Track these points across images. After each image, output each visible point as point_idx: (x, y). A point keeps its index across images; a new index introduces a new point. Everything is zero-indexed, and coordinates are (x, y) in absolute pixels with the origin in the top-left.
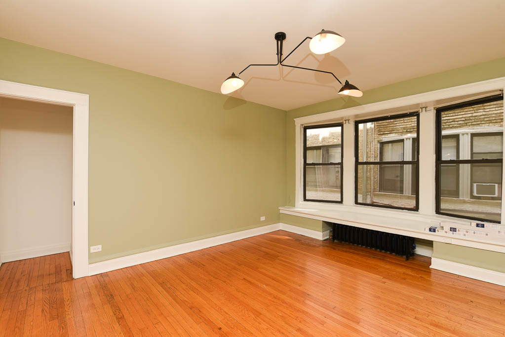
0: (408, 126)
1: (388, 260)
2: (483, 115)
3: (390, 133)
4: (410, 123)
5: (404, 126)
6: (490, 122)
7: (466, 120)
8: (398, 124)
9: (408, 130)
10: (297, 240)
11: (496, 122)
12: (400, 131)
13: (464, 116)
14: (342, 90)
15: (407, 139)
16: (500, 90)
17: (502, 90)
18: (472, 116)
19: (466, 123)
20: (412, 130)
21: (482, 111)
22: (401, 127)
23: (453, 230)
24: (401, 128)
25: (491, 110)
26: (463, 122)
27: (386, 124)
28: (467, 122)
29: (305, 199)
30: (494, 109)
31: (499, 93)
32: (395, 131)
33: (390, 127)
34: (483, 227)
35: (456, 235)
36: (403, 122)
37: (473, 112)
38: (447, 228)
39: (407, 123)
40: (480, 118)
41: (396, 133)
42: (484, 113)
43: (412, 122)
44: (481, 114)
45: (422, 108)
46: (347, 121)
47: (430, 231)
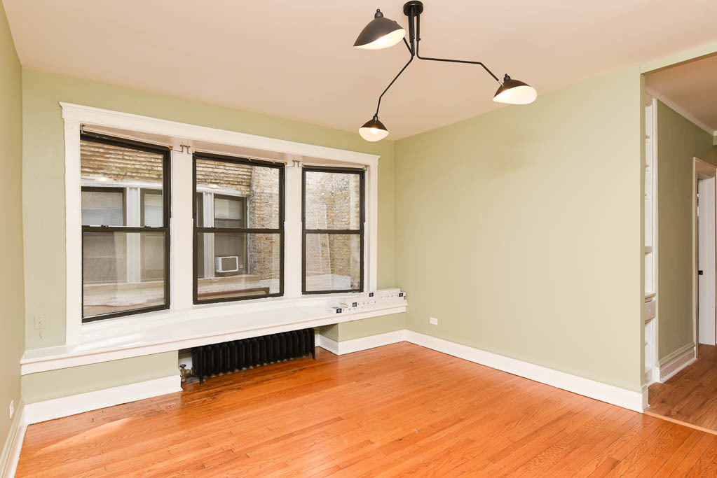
0: (129, 166)
1: (306, 366)
2: (224, 173)
3: (94, 173)
4: (133, 162)
5: (122, 165)
6: (229, 183)
7: (206, 175)
8: (111, 160)
9: (128, 174)
10: (147, 416)
11: (233, 184)
12: (113, 172)
13: (205, 169)
15: (131, 188)
18: (212, 172)
19: (206, 180)
20: (134, 174)
21: (222, 167)
22: (117, 165)
23: (355, 304)
24: (116, 167)
25: (231, 168)
26: (203, 177)
27: (89, 154)
28: (206, 177)
30: (233, 169)
32: (105, 171)
33: (95, 160)
35: (357, 309)
36: (121, 157)
37: (214, 166)
38: (350, 305)
39: (128, 162)
40: (220, 177)
41: (105, 174)
42: (225, 171)
43: (136, 161)
44: (221, 171)
45: (294, 161)
46: (185, 149)
47: (337, 312)
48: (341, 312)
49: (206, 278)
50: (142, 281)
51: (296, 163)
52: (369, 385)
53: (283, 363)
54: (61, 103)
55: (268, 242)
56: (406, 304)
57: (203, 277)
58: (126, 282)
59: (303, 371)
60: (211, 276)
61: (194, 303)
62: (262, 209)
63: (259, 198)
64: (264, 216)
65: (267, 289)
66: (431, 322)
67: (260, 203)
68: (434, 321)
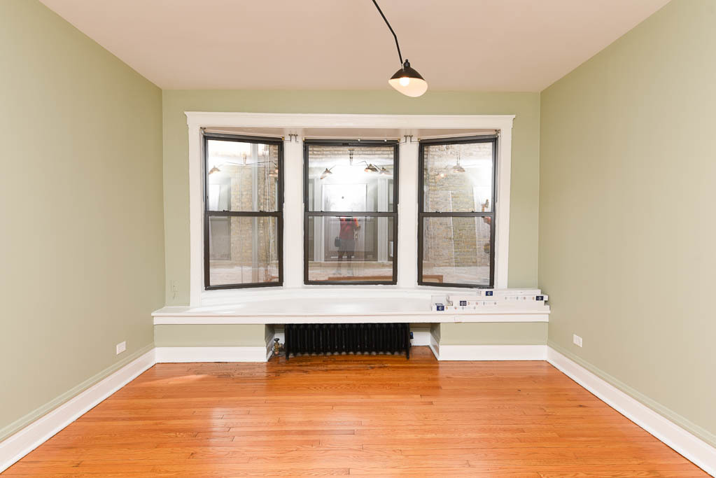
1: (389, 365)
10: (220, 377)
14: (397, 75)
16: (496, 131)
17: (497, 131)
23: (463, 303)
29: (208, 286)
31: (494, 133)
34: (492, 295)
35: (467, 309)
38: (456, 303)
45: (406, 136)
46: (293, 137)
47: (438, 309)
48: (443, 309)
49: (379, 261)
50: (325, 261)
51: (408, 139)
52: (431, 403)
53: (370, 355)
54: (185, 113)
55: (443, 228)
56: (549, 312)
57: (377, 260)
58: (313, 260)
59: (382, 369)
60: (385, 260)
61: (305, 284)
62: (436, 192)
63: (433, 181)
64: (438, 199)
65: (440, 277)
66: (575, 342)
67: (435, 186)
68: (578, 340)
